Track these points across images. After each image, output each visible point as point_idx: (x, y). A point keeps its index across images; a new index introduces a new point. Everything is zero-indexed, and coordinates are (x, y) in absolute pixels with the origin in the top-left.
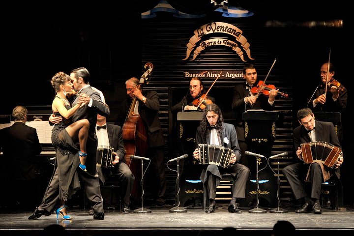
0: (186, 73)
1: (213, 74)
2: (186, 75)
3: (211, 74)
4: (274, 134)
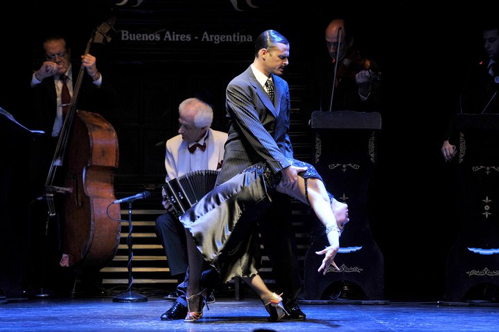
0: (123, 32)
1: (177, 36)
2: (123, 35)
3: (171, 35)
4: (372, 155)
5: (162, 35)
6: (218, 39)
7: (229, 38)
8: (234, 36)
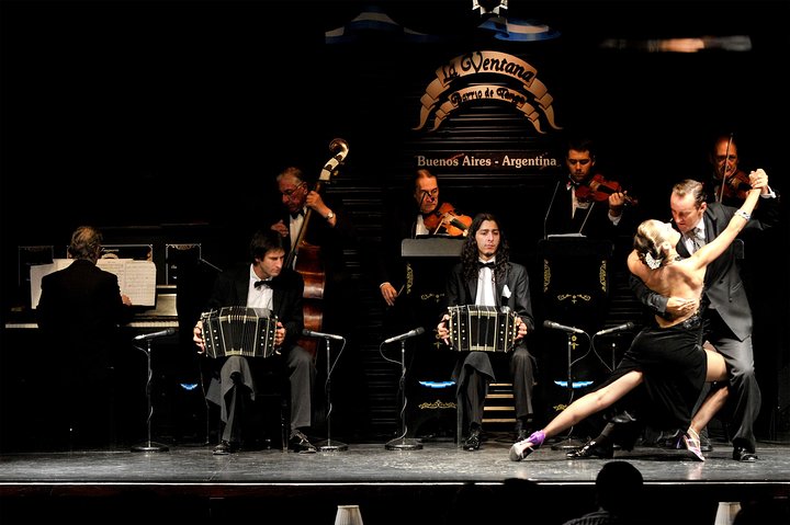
0: (419, 157)
1: (477, 160)
2: (420, 161)
3: (470, 159)
4: (604, 284)
5: (461, 160)
6: (520, 163)
7: (531, 162)
8: (537, 160)
